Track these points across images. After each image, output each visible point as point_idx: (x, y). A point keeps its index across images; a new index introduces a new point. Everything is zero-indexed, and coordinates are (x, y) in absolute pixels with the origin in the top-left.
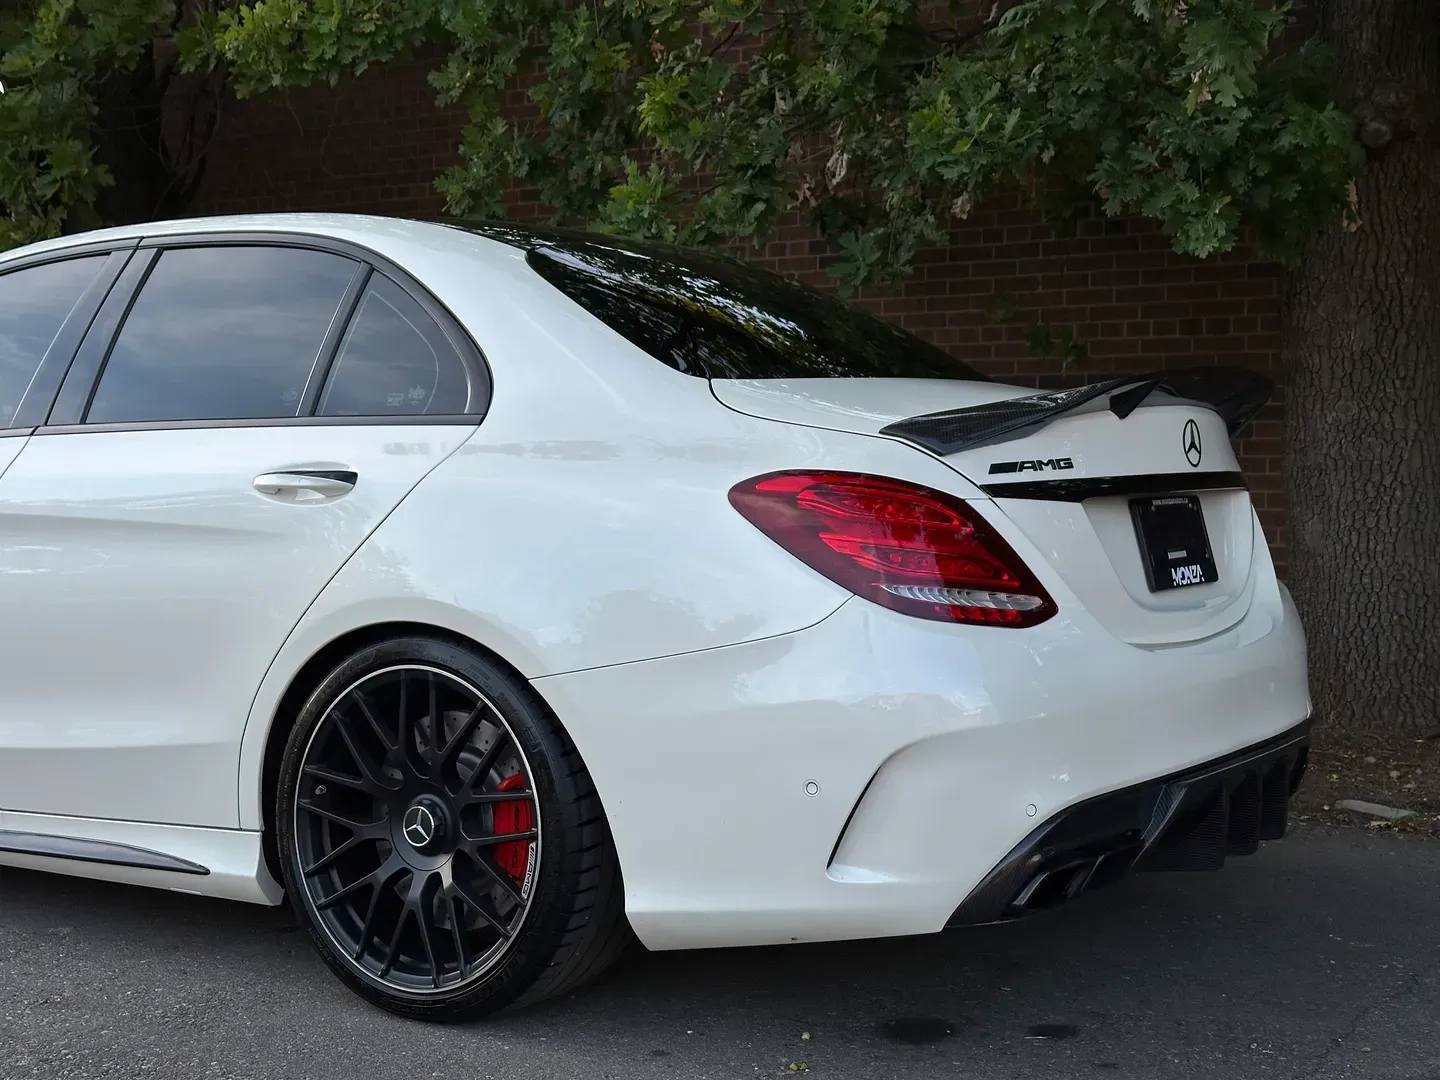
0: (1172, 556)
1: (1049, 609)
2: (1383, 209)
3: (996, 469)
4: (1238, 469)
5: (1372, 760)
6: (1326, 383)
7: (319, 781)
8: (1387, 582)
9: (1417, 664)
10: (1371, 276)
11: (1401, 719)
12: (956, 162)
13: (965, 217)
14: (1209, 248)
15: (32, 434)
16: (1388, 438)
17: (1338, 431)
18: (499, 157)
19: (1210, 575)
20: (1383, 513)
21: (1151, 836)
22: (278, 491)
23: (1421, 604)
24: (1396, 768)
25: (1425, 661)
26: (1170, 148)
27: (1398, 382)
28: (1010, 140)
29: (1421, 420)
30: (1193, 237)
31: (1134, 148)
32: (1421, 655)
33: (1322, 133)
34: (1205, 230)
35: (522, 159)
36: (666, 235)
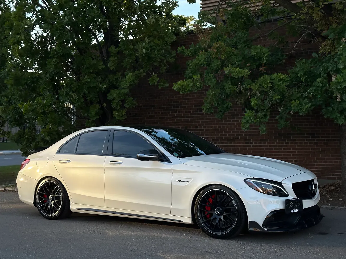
14: (342, 123)
18: (211, 103)
30: (339, 121)
31: (328, 108)
34: (341, 121)
35: (216, 103)
36: (254, 121)
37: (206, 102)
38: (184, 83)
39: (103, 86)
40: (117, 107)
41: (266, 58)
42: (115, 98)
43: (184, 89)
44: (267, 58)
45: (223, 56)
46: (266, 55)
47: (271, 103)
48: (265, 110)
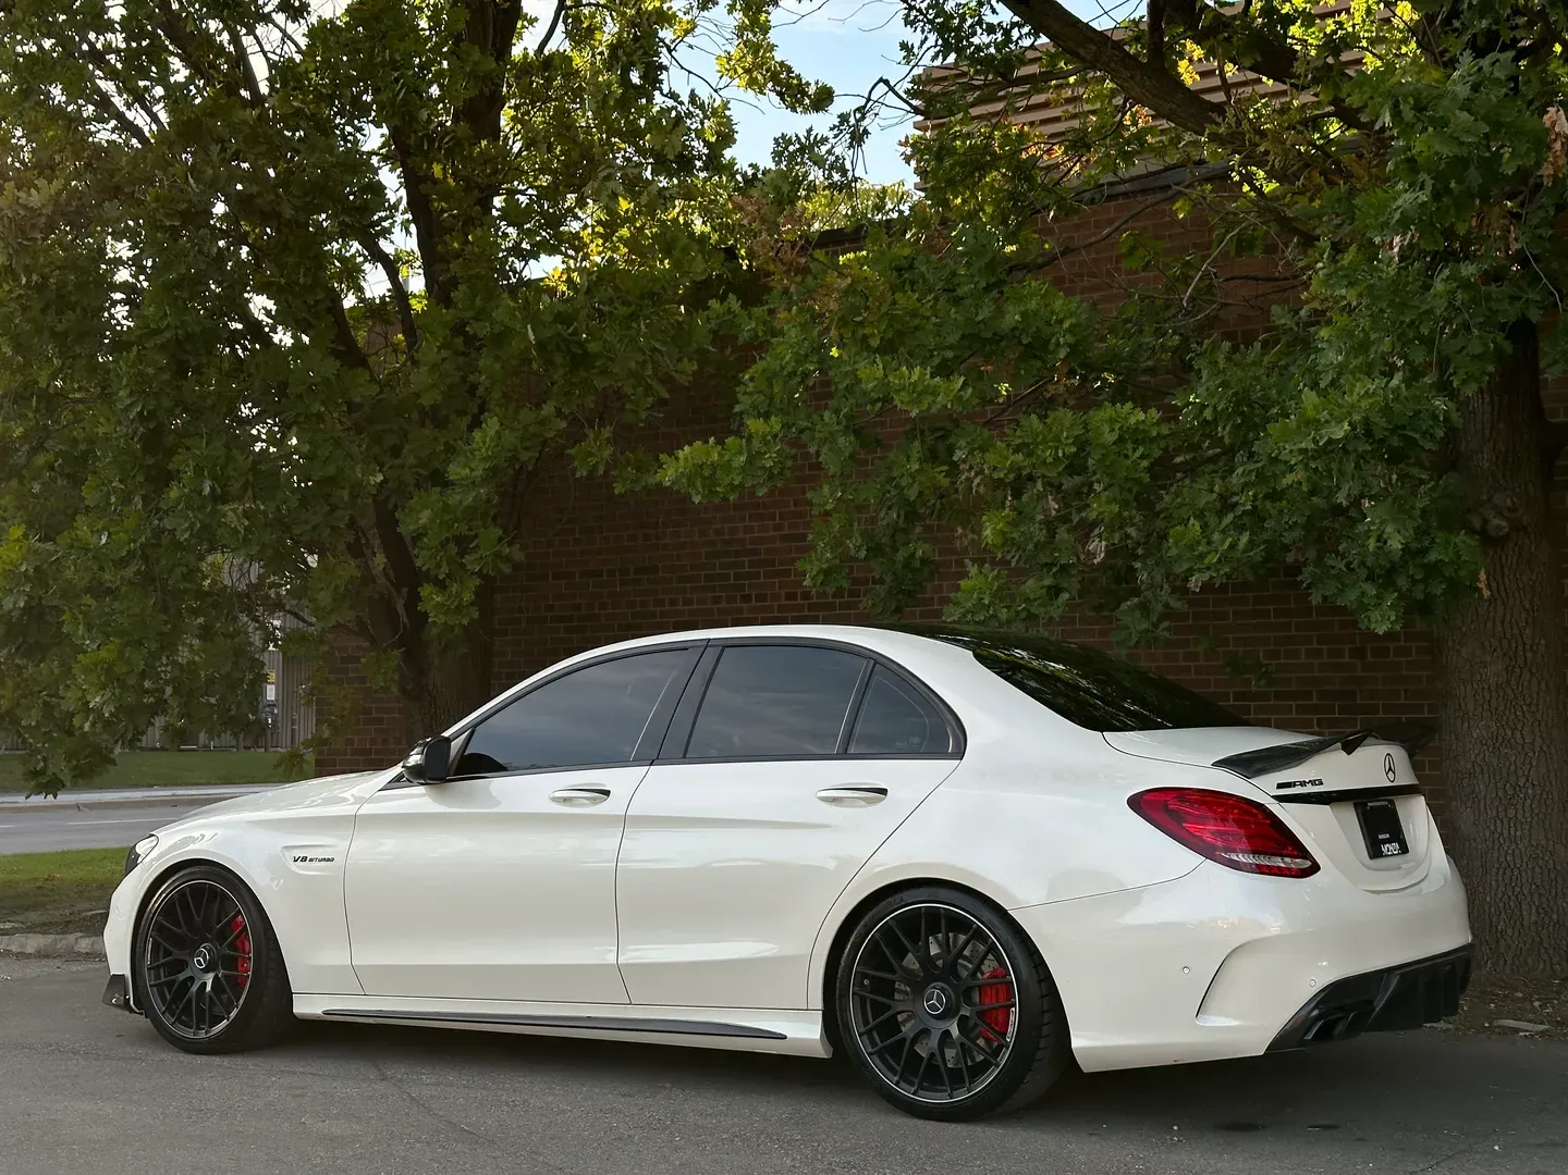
0: (1381, 837)
1: (1315, 868)
2: (1506, 579)
3: (1280, 786)
4: (1416, 782)
5: (1520, 995)
6: (1471, 707)
7: (865, 976)
8: (1525, 860)
9: (1552, 924)
10: (1501, 629)
11: (1541, 966)
12: (1208, 569)
13: (1198, 590)
14: (1384, 628)
15: (651, 765)
16: (1520, 750)
17: (1482, 744)
18: (841, 544)
19: (1404, 850)
20: (1519, 807)
21: (1380, 1004)
22: (834, 800)
23: (1553, 876)
24: (1538, 1000)
25: (1558, 921)
26: (1355, 562)
27: (1525, 708)
28: (1244, 552)
29: (1544, 735)
30: (1374, 621)
31: (1329, 558)
32: (1555, 916)
33: (1458, 552)
34: (1381, 616)
35: (861, 546)
36: (1000, 615)
37: (820, 543)
38: (708, 454)
39: (371, 478)
40: (438, 566)
41: (1067, 336)
42: (424, 527)
43: (710, 482)
44: (1070, 339)
45: (876, 331)
46: (1066, 325)
47: (1106, 546)
48: (1054, 570)
